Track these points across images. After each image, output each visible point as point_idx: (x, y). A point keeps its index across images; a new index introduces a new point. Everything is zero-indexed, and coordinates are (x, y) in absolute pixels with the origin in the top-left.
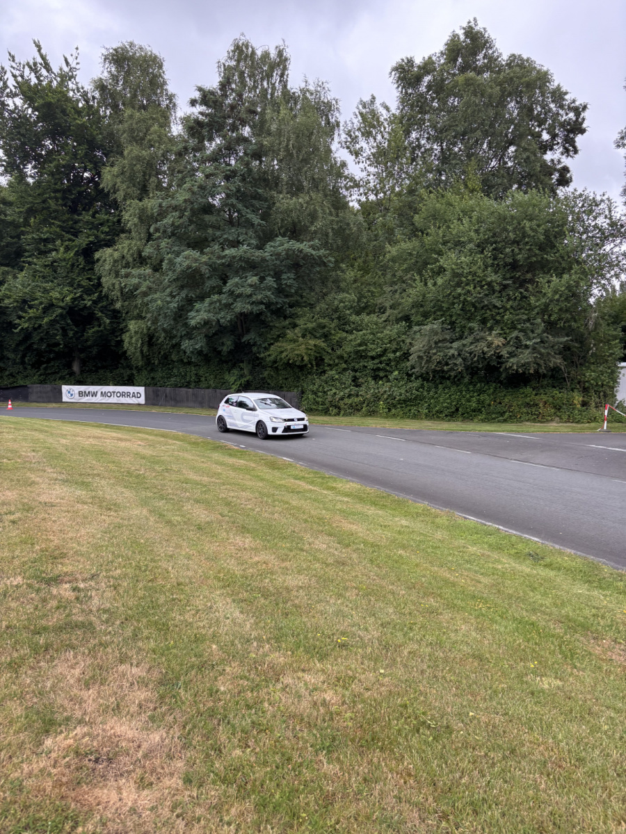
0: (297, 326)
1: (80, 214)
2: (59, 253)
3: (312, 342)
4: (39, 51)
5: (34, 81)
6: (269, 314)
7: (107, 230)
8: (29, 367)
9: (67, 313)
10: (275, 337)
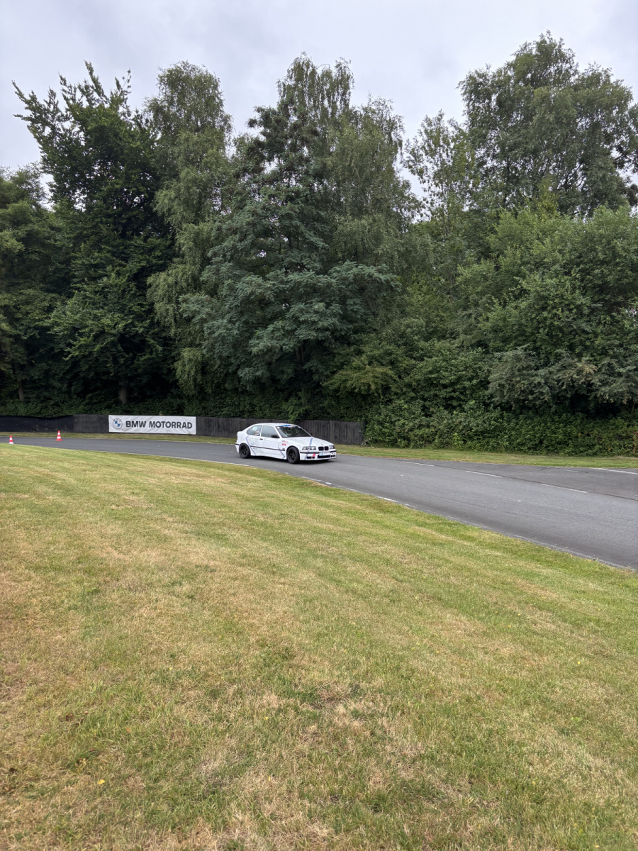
0: (364, 352)
1: (130, 239)
2: (111, 279)
3: (380, 370)
4: (91, 73)
5: (85, 104)
6: (333, 341)
7: (160, 254)
8: (75, 396)
9: (118, 340)
10: (338, 364)
